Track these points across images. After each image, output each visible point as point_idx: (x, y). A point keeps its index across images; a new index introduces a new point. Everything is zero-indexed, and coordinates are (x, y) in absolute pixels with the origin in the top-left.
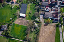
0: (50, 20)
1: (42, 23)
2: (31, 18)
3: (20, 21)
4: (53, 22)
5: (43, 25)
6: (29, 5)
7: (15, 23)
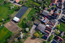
0: (41, 33)
1: (31, 35)
2: (23, 26)
3: (10, 25)
4: (42, 38)
5: (31, 37)
6: (29, 10)
7: (5, 26)
